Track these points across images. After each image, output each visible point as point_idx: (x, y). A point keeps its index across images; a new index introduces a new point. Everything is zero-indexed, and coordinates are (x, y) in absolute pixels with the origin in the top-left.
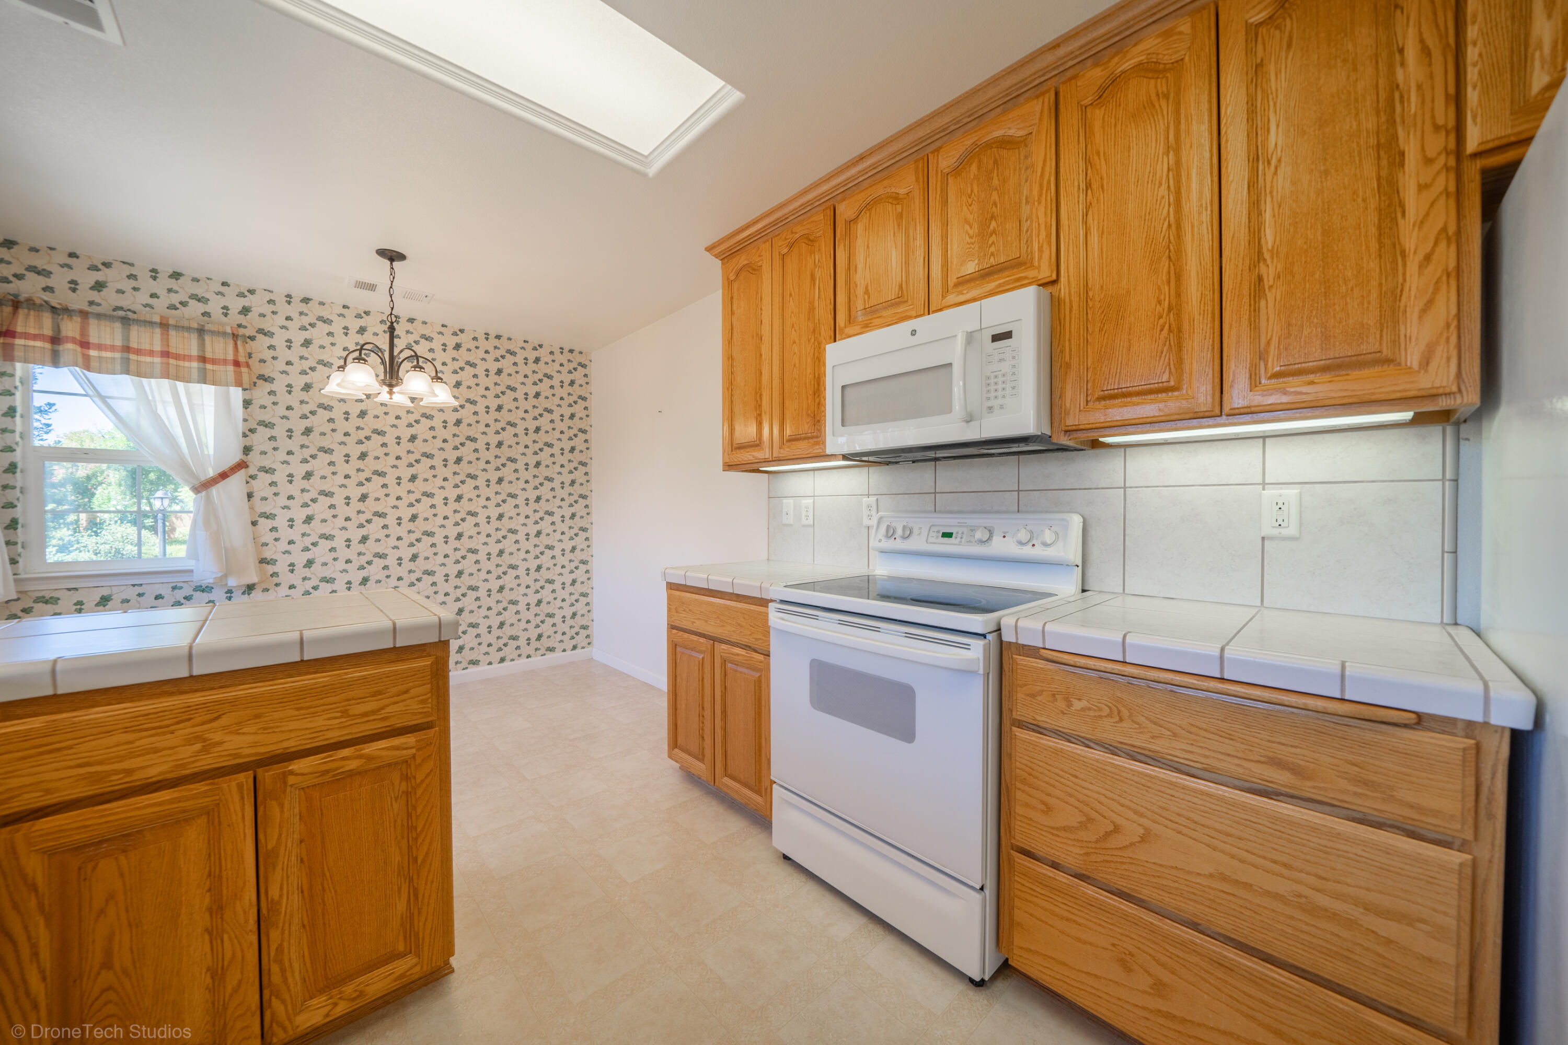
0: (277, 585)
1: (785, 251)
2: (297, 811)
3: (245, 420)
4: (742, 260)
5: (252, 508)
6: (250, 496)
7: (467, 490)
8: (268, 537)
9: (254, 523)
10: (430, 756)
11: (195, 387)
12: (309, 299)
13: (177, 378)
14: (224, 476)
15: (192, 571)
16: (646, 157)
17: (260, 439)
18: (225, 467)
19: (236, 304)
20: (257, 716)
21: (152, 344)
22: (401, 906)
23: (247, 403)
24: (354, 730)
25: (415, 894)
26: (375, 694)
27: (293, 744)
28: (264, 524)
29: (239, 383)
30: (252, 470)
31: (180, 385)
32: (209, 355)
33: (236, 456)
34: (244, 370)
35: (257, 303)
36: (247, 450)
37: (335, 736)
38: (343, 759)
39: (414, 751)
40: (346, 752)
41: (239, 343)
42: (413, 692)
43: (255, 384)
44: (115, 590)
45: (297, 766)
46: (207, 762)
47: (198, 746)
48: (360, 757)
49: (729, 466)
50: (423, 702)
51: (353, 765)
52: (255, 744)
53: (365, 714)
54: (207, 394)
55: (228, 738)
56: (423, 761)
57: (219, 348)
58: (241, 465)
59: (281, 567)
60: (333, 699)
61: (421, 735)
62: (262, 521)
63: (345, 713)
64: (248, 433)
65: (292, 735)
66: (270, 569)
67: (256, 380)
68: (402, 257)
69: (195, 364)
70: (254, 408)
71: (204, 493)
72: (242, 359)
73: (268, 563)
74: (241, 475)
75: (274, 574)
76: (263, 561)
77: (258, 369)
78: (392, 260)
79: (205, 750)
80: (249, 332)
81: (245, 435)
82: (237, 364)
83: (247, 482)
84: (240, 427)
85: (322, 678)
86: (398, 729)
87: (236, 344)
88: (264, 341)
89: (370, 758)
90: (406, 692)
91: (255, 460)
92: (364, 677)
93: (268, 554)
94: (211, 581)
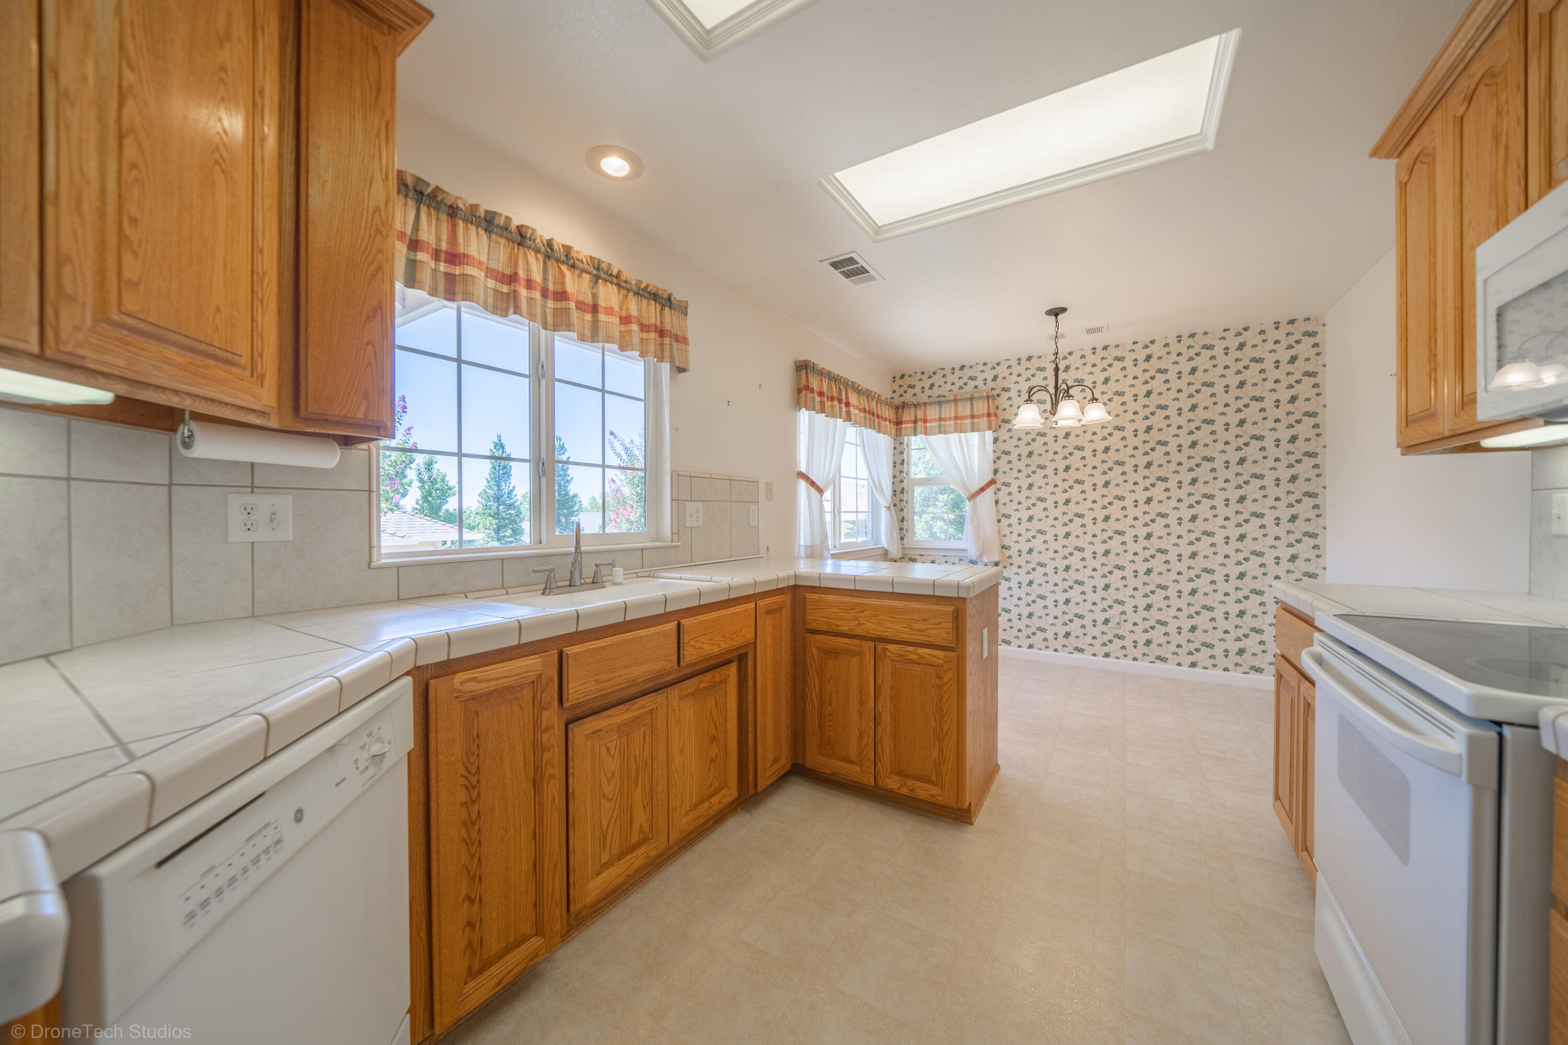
0: (1011, 564)
1: (1462, 110)
2: (890, 671)
3: (994, 452)
4: (1413, 150)
5: (998, 511)
6: (997, 502)
7: (1158, 492)
8: (1006, 531)
9: (999, 521)
10: (951, 669)
11: (970, 434)
12: (1031, 357)
13: (961, 432)
14: (982, 490)
15: (966, 550)
16: (1200, 134)
17: (1002, 465)
18: (983, 484)
19: (990, 375)
20: (876, 616)
21: (950, 413)
22: (935, 754)
23: (996, 440)
24: (914, 637)
25: (941, 750)
26: (925, 620)
27: (888, 634)
28: (1005, 521)
29: (990, 428)
30: (998, 485)
31: (962, 435)
32: (975, 413)
33: (989, 476)
34: (993, 418)
35: (1002, 371)
36: (996, 472)
37: (905, 637)
38: (909, 651)
39: (942, 661)
40: (910, 648)
41: (990, 401)
42: (943, 625)
43: (1000, 426)
44: (937, 557)
45: (891, 647)
46: (858, 631)
47: (857, 622)
48: (916, 654)
49: (1409, 448)
50: (948, 633)
51: (913, 657)
52: (875, 630)
53: (919, 630)
54: (975, 437)
55: (866, 622)
56: (947, 670)
57: (981, 407)
58: (992, 482)
59: (1013, 552)
60: (905, 617)
61: (947, 653)
62: (1003, 519)
63: (910, 627)
64: (996, 460)
65: (889, 630)
66: (1008, 553)
67: (1000, 423)
68: (1063, 310)
69: (969, 421)
70: (1000, 442)
71: (972, 502)
72: (992, 412)
73: (1006, 549)
74: (992, 488)
75: (1010, 557)
76: (1004, 547)
77: (1001, 417)
78: (1056, 315)
79: (859, 625)
80: (995, 393)
81: (995, 462)
82: (989, 415)
83: (995, 493)
84: (991, 456)
85: (900, 604)
86: (935, 645)
87: (988, 402)
88: (1005, 395)
89: (921, 657)
90: (939, 624)
91: (1001, 478)
92: (919, 609)
93: (1007, 542)
94: (975, 557)
